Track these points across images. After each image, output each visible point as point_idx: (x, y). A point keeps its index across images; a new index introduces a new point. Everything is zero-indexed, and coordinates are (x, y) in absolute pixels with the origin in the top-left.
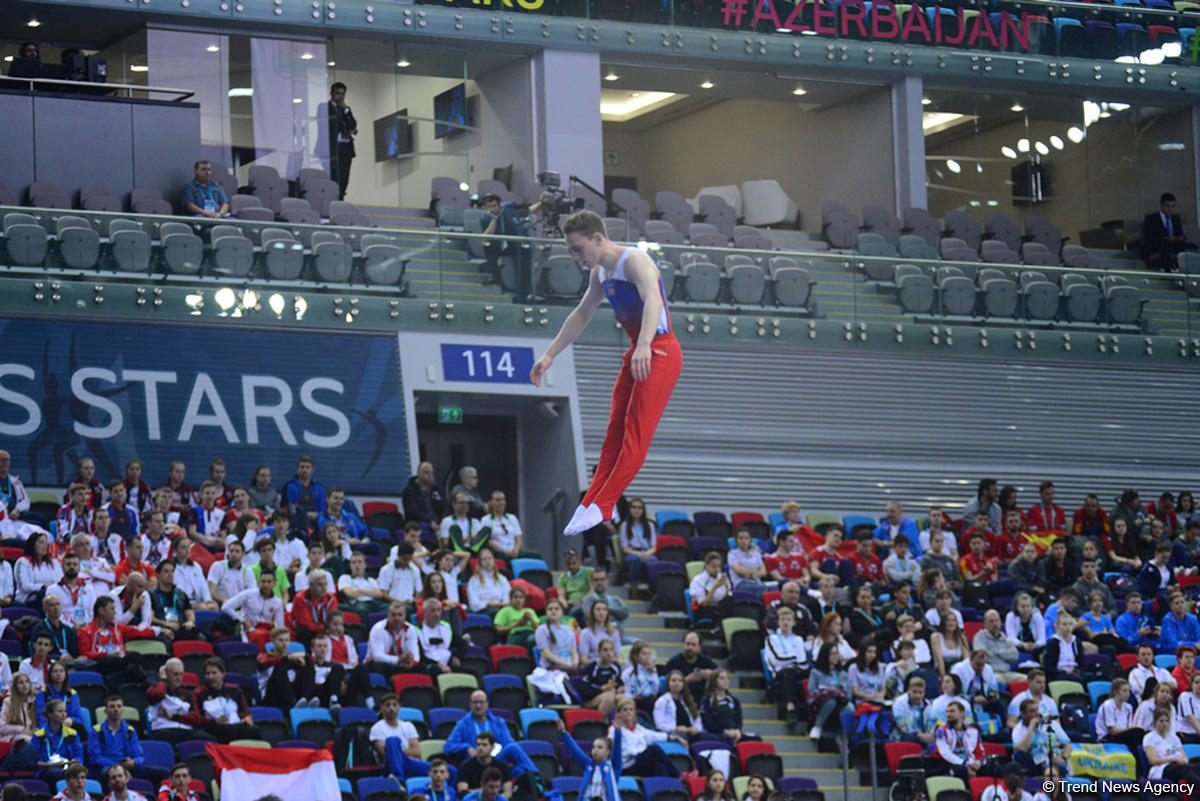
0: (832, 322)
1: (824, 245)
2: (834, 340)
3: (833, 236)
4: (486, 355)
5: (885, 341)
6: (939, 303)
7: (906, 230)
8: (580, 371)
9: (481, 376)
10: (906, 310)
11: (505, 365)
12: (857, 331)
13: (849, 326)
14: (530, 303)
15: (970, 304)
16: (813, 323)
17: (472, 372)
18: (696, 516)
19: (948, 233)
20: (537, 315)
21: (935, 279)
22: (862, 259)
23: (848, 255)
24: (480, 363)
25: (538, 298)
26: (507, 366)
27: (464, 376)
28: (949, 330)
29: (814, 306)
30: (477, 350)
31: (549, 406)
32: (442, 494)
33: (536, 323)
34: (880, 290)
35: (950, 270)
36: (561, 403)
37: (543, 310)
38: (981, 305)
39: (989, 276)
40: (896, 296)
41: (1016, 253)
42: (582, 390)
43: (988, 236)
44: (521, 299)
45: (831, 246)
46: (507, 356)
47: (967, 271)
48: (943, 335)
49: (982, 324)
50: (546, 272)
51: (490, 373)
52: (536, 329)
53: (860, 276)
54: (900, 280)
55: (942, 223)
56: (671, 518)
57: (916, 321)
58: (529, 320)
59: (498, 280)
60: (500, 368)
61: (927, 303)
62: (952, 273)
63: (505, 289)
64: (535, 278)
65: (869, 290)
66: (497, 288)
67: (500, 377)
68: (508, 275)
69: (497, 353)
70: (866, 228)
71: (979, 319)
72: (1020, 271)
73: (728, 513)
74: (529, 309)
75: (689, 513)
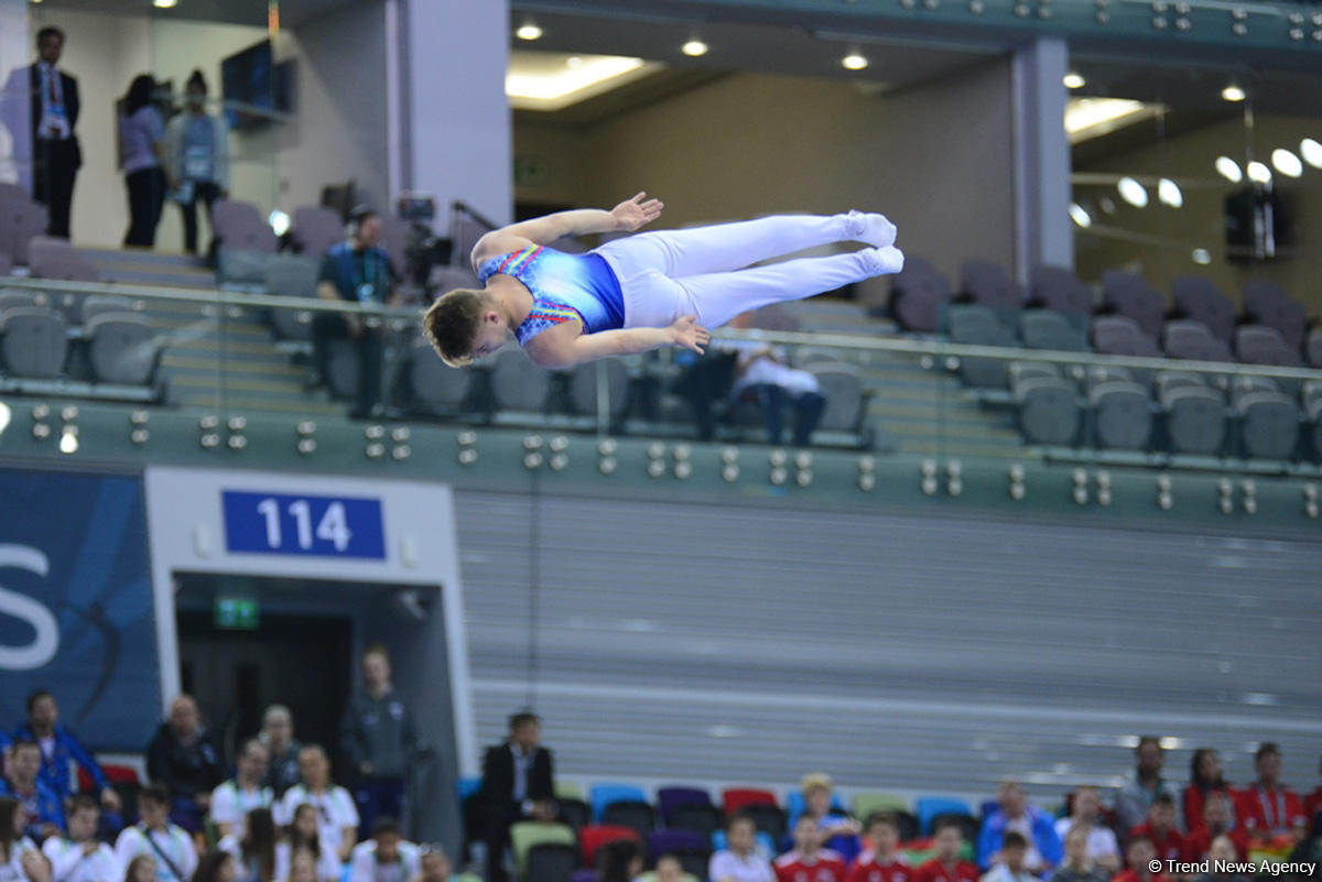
0: (902, 462)
1: (889, 327)
2: (902, 492)
3: (908, 311)
4: (301, 511)
5: (990, 495)
6: (1088, 431)
7: (1035, 303)
8: (466, 540)
9: (290, 545)
10: (1029, 441)
11: (332, 526)
12: (943, 477)
13: (930, 466)
14: (381, 420)
15: (1142, 432)
16: (867, 462)
17: (274, 536)
18: (665, 794)
19: (1107, 309)
20: (389, 443)
21: (1083, 387)
22: (954, 352)
23: (932, 345)
24: (289, 524)
25: (393, 412)
26: (336, 527)
27: (260, 546)
28: (1104, 477)
29: (872, 433)
30: (284, 501)
31: (409, 600)
32: (219, 751)
33: (388, 457)
34: (986, 407)
35: (1108, 372)
36: (430, 596)
37: (401, 433)
38: (1161, 435)
39: (1174, 384)
40: (1014, 418)
41: (1223, 346)
42: (468, 573)
43: (1177, 314)
44: (361, 414)
45: (904, 328)
46: (336, 513)
47: (1139, 376)
48: (1093, 487)
49: (1163, 468)
50: (407, 369)
51: (305, 538)
52: (388, 466)
53: (951, 383)
54: (1022, 390)
55: (1097, 293)
56: (616, 796)
57: (1048, 460)
58: (375, 450)
59: (326, 383)
60: (324, 531)
61: (1068, 428)
62: (1111, 379)
63: (336, 396)
64: (388, 377)
65: (968, 406)
66: (323, 395)
67: (323, 548)
68: (345, 368)
69: (319, 506)
70: (965, 298)
71: (1158, 458)
72: (1230, 377)
73: (716, 789)
74: (375, 431)
75: (648, 788)
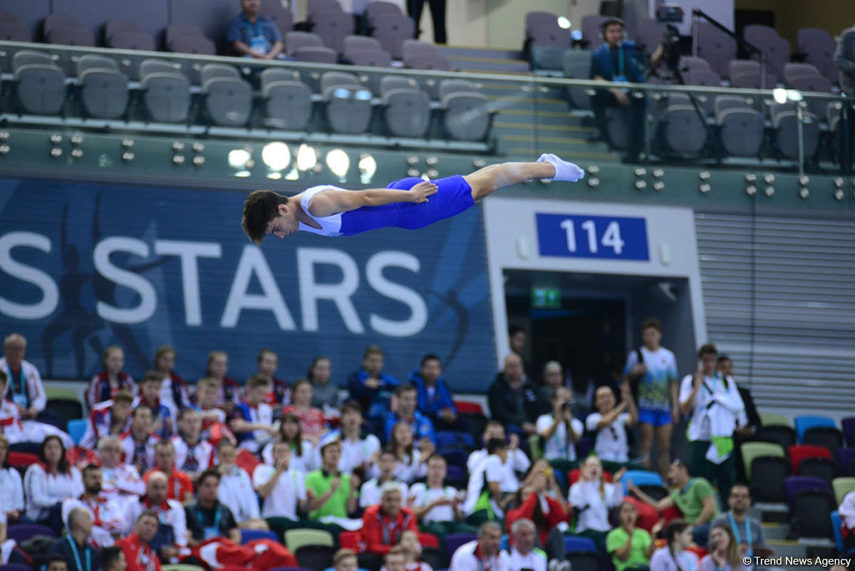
4: (590, 226)
8: (704, 245)
9: (583, 251)
11: (612, 238)
14: (643, 163)
17: (572, 245)
18: (845, 422)
20: (651, 179)
24: (581, 236)
25: (653, 158)
26: (614, 238)
27: (563, 251)
30: (578, 220)
31: (665, 287)
33: (650, 188)
36: (680, 284)
37: (659, 172)
42: (705, 269)
44: (632, 159)
46: (614, 228)
50: (662, 127)
51: (593, 247)
52: (649, 195)
58: (641, 184)
59: (605, 137)
60: (606, 241)
63: (613, 147)
64: (649, 134)
66: (603, 146)
67: (606, 253)
68: (618, 131)
69: (602, 224)
74: (641, 171)
